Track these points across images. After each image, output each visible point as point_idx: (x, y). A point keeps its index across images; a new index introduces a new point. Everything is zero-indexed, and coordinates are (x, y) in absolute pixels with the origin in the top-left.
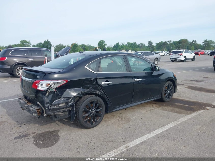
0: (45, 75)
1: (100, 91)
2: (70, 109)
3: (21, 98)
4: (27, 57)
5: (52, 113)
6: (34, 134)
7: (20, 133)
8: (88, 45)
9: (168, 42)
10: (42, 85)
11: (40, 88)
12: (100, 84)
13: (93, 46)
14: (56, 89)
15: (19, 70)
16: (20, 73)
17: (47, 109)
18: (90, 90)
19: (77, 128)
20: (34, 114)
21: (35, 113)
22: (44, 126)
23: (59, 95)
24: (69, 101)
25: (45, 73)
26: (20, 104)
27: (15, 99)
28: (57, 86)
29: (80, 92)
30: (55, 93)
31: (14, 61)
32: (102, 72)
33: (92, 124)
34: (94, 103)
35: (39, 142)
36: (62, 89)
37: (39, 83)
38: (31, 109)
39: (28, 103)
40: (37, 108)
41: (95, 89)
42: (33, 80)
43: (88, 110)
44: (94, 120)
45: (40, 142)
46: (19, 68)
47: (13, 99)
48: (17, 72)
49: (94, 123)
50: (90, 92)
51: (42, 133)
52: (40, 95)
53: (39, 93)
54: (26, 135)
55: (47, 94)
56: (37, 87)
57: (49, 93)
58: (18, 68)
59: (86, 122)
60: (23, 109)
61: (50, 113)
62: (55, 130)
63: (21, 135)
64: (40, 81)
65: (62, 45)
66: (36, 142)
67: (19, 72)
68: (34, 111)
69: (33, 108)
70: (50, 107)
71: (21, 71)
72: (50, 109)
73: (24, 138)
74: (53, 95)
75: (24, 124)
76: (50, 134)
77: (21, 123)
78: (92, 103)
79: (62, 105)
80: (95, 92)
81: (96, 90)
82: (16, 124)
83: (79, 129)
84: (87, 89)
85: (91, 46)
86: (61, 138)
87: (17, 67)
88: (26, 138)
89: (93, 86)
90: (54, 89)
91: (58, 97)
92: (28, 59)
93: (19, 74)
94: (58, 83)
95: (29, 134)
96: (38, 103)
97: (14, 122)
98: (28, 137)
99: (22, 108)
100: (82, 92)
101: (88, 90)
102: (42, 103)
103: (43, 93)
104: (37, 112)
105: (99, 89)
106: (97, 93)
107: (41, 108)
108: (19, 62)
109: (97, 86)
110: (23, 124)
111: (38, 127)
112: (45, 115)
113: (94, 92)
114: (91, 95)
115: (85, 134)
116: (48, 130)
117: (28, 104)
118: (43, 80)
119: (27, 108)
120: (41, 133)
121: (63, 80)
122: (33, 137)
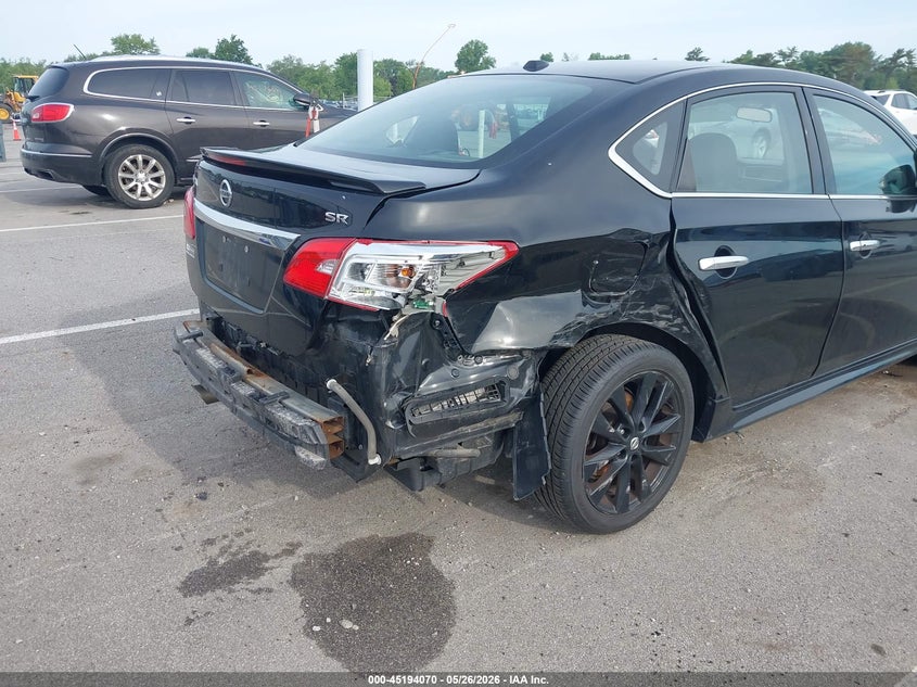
0: (382, 205)
1: (678, 314)
2: (512, 419)
3: (195, 337)
4: (164, 108)
5: (417, 449)
6: (292, 561)
7: (210, 542)
8: (411, 63)
9: (777, 58)
10: (359, 271)
11: (344, 291)
12: (689, 271)
13: (435, 68)
14: (452, 298)
15: (132, 168)
16: (136, 186)
17: (390, 424)
18: (623, 306)
19: (527, 523)
20: (302, 453)
21: (315, 448)
22: (334, 498)
23: (459, 336)
24: (513, 373)
25: (381, 194)
26: (197, 371)
27: (137, 320)
28: (457, 279)
29: (571, 318)
30: (432, 323)
31: (107, 125)
32: (694, 191)
33: (624, 508)
34: (644, 386)
35: (336, 623)
36: (478, 298)
37: (340, 256)
38: (286, 417)
39: (249, 372)
40: (323, 415)
41: (651, 300)
42: (293, 236)
43: (612, 430)
44: (635, 486)
45: (347, 624)
46: (134, 162)
47: (130, 322)
48: (124, 181)
49: (634, 501)
50: (621, 320)
51: (339, 555)
52: (346, 333)
53: (336, 322)
54: (251, 565)
55: (394, 330)
56: (326, 280)
57: (401, 326)
58: (127, 162)
59: (598, 496)
60: (207, 395)
61: (409, 451)
62: (406, 530)
63: (221, 561)
64: (347, 247)
65: (299, 64)
66: (322, 623)
67: (131, 180)
68: (304, 432)
69: (291, 410)
70: (408, 417)
71: (141, 176)
72: (410, 427)
73: (242, 588)
74: (421, 338)
75: (217, 480)
76: (389, 566)
77: (202, 475)
78: (633, 387)
79: (471, 397)
80: (650, 317)
81: (658, 307)
82: (177, 476)
83: (546, 531)
84: (608, 299)
85: (427, 66)
86: (461, 598)
87: (120, 153)
88: (256, 584)
89: (644, 282)
90: (434, 300)
91: (451, 349)
92: (171, 115)
93: (132, 190)
94: (461, 262)
95: (266, 558)
96: (331, 383)
97: (162, 465)
98: (264, 580)
99: (200, 388)
100: (582, 319)
101: (615, 305)
102: (362, 385)
103: (360, 322)
104: (323, 441)
105: (675, 298)
106: (661, 324)
107: (344, 415)
108: (129, 131)
109: (667, 279)
110: (213, 482)
111: (299, 503)
112: (375, 460)
113: (643, 316)
114: (633, 341)
115: (599, 571)
116: (364, 532)
117: (251, 379)
118: (366, 239)
119: (245, 406)
120: (330, 550)
121: (491, 242)
122: (295, 582)
